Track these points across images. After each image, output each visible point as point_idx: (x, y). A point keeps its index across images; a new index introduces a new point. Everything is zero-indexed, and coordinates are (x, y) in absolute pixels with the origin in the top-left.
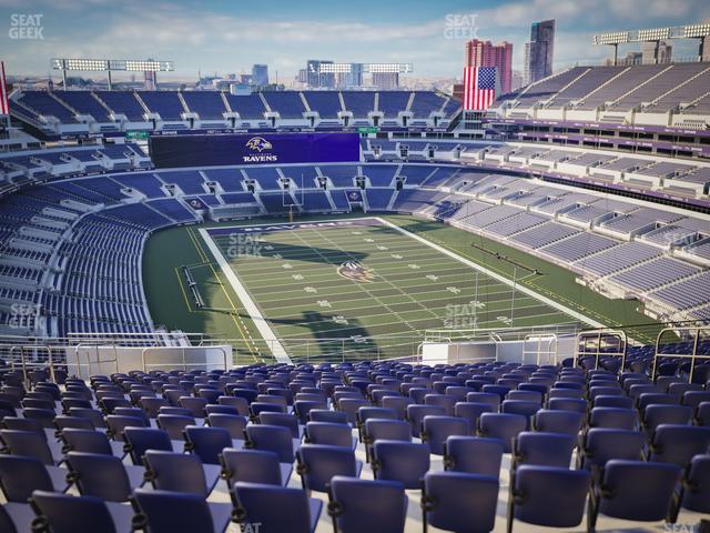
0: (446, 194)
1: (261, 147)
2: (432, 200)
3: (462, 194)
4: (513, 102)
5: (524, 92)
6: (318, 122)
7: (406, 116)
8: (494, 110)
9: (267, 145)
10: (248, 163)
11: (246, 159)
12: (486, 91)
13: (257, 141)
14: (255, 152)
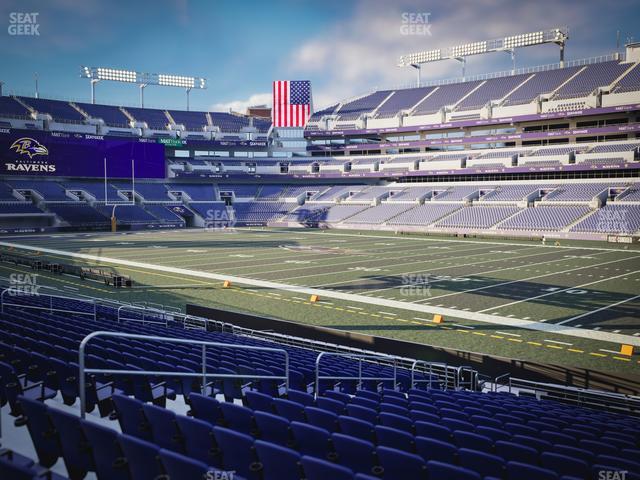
0: (294, 205)
1: (33, 152)
2: (281, 210)
3: (314, 204)
4: (333, 116)
5: (338, 110)
6: (105, 130)
7: (211, 131)
8: (315, 123)
9: (42, 150)
10: (12, 172)
11: (11, 167)
12: (300, 106)
13: (27, 143)
14: (24, 159)
